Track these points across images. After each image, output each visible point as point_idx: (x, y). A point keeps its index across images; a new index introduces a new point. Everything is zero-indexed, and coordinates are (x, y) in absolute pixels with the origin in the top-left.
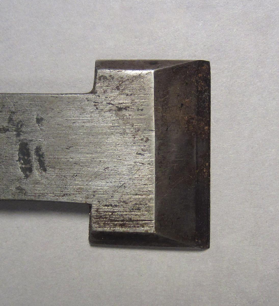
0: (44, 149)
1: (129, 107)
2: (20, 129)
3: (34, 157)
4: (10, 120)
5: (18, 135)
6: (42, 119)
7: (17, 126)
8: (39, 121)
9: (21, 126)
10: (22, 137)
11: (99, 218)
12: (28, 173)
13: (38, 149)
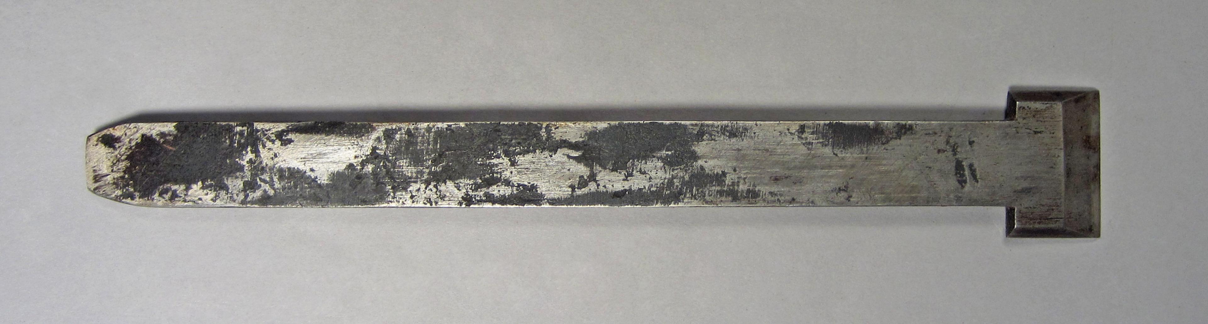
0: (976, 166)
1: (1043, 131)
2: (956, 149)
3: (967, 172)
4: (948, 142)
5: (955, 154)
6: (973, 142)
7: (954, 147)
8: (971, 143)
9: (957, 147)
10: (957, 156)
11: (1021, 218)
12: (963, 184)
13: (971, 166)
